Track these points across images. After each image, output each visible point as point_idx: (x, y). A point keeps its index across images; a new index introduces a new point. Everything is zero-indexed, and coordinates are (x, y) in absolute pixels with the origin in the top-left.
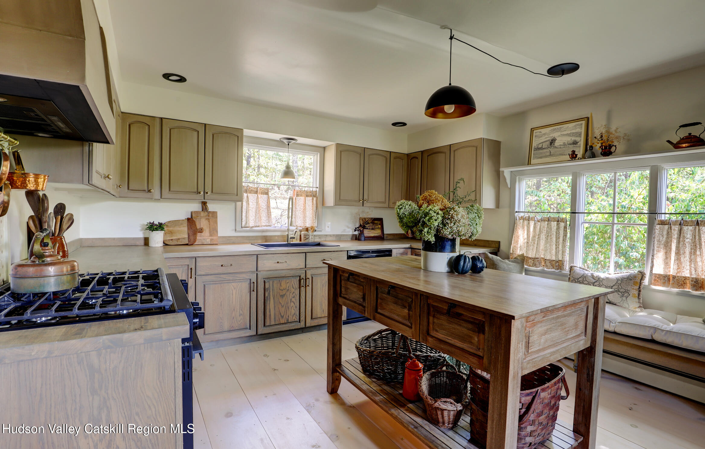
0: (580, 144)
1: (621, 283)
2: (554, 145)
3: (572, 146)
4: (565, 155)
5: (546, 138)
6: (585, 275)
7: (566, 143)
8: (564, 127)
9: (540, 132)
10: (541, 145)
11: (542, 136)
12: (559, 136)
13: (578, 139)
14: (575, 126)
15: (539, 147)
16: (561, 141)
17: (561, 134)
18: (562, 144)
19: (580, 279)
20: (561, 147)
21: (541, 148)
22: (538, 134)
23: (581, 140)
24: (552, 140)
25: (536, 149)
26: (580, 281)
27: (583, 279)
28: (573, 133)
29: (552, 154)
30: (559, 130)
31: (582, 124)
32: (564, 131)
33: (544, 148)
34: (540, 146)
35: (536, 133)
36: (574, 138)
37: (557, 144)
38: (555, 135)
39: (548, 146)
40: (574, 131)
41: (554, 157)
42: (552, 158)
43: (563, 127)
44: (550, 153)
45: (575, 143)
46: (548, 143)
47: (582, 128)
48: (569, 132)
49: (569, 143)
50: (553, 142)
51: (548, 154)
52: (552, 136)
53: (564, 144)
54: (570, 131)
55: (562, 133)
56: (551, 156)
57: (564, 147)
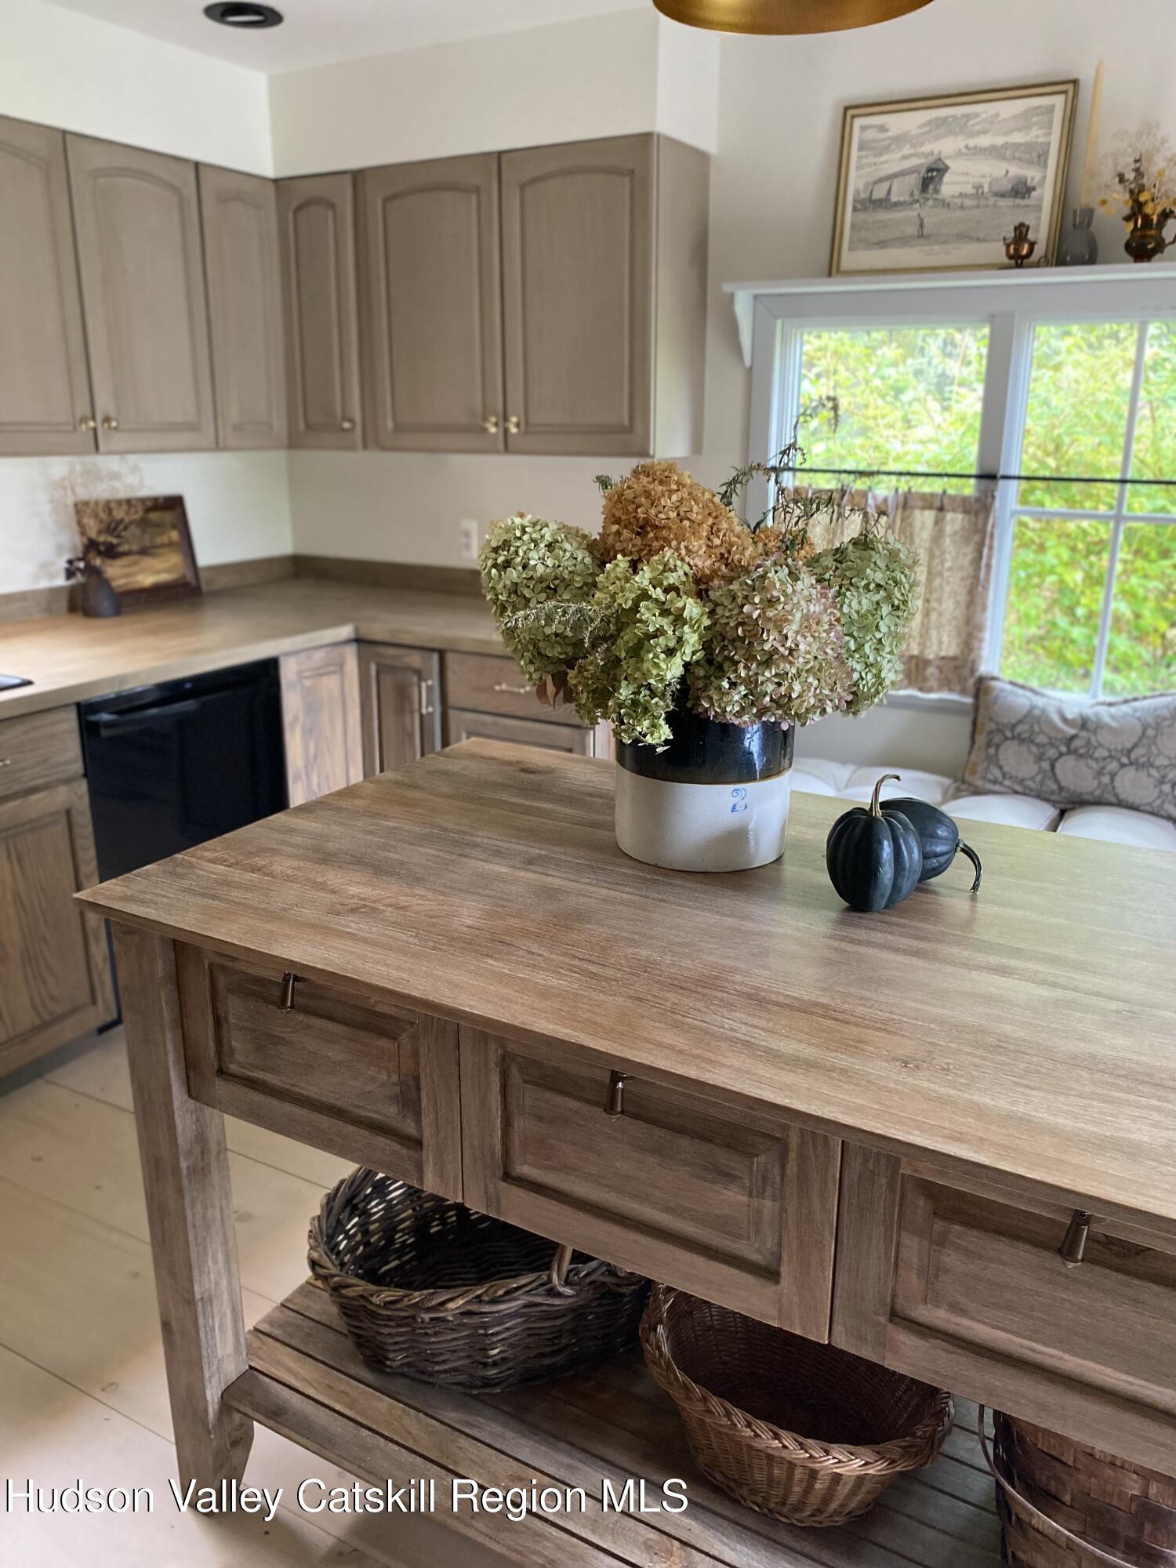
0: (1041, 198)
1: (1156, 736)
2: (936, 191)
3: (1009, 202)
4: (978, 240)
5: (905, 158)
6: (1037, 712)
7: (986, 189)
8: (983, 116)
9: (883, 129)
10: (885, 185)
11: (886, 149)
12: (959, 154)
13: (1032, 174)
14: (1025, 114)
15: (875, 196)
16: (966, 178)
17: (967, 147)
18: (971, 191)
19: (1020, 729)
20: (968, 202)
21: (884, 204)
22: (871, 134)
23: (1044, 177)
24: (930, 170)
25: (862, 202)
26: (1019, 735)
27: (1032, 727)
28: (1016, 146)
29: (926, 232)
30: (959, 127)
31: (1051, 109)
32: (978, 134)
33: (896, 204)
34: (880, 193)
35: (863, 128)
36: (1015, 170)
37: (949, 187)
38: (946, 147)
39: (912, 194)
40: (1018, 138)
41: (937, 248)
42: (927, 248)
43: (977, 115)
44: (922, 225)
45: (1021, 190)
46: (913, 181)
47: (1050, 125)
48: (1000, 141)
49: (995, 189)
50: (932, 178)
51: (912, 230)
52: (932, 153)
53: (978, 193)
54: (1006, 134)
55: (972, 142)
56: (922, 241)
57: (978, 206)
